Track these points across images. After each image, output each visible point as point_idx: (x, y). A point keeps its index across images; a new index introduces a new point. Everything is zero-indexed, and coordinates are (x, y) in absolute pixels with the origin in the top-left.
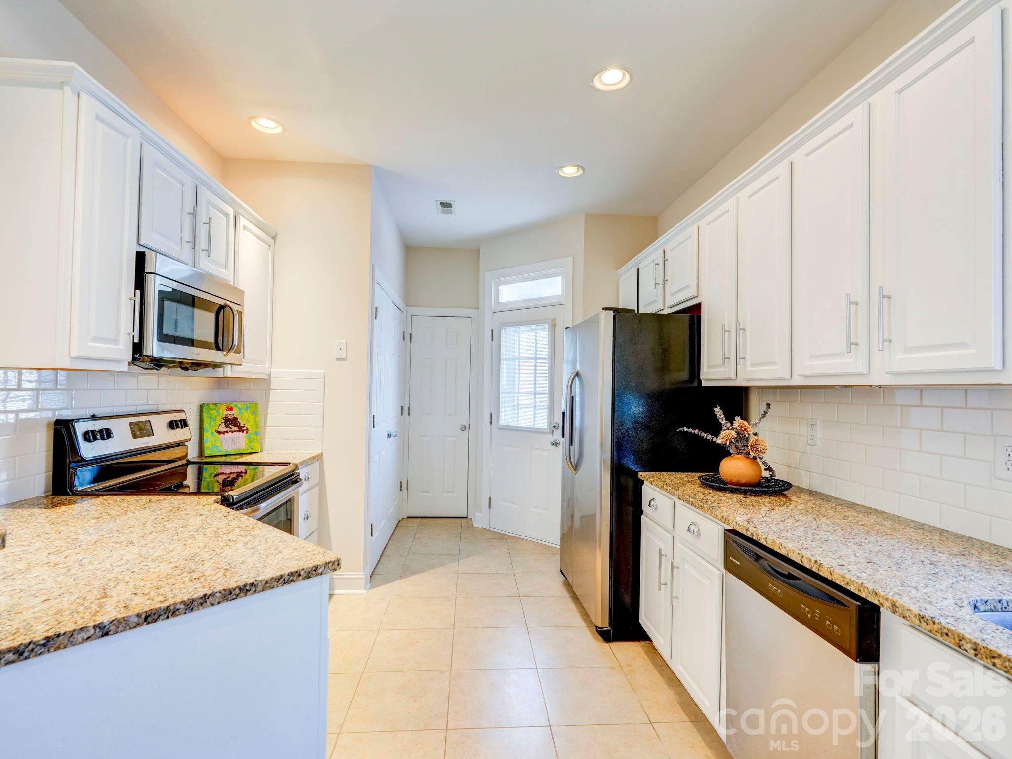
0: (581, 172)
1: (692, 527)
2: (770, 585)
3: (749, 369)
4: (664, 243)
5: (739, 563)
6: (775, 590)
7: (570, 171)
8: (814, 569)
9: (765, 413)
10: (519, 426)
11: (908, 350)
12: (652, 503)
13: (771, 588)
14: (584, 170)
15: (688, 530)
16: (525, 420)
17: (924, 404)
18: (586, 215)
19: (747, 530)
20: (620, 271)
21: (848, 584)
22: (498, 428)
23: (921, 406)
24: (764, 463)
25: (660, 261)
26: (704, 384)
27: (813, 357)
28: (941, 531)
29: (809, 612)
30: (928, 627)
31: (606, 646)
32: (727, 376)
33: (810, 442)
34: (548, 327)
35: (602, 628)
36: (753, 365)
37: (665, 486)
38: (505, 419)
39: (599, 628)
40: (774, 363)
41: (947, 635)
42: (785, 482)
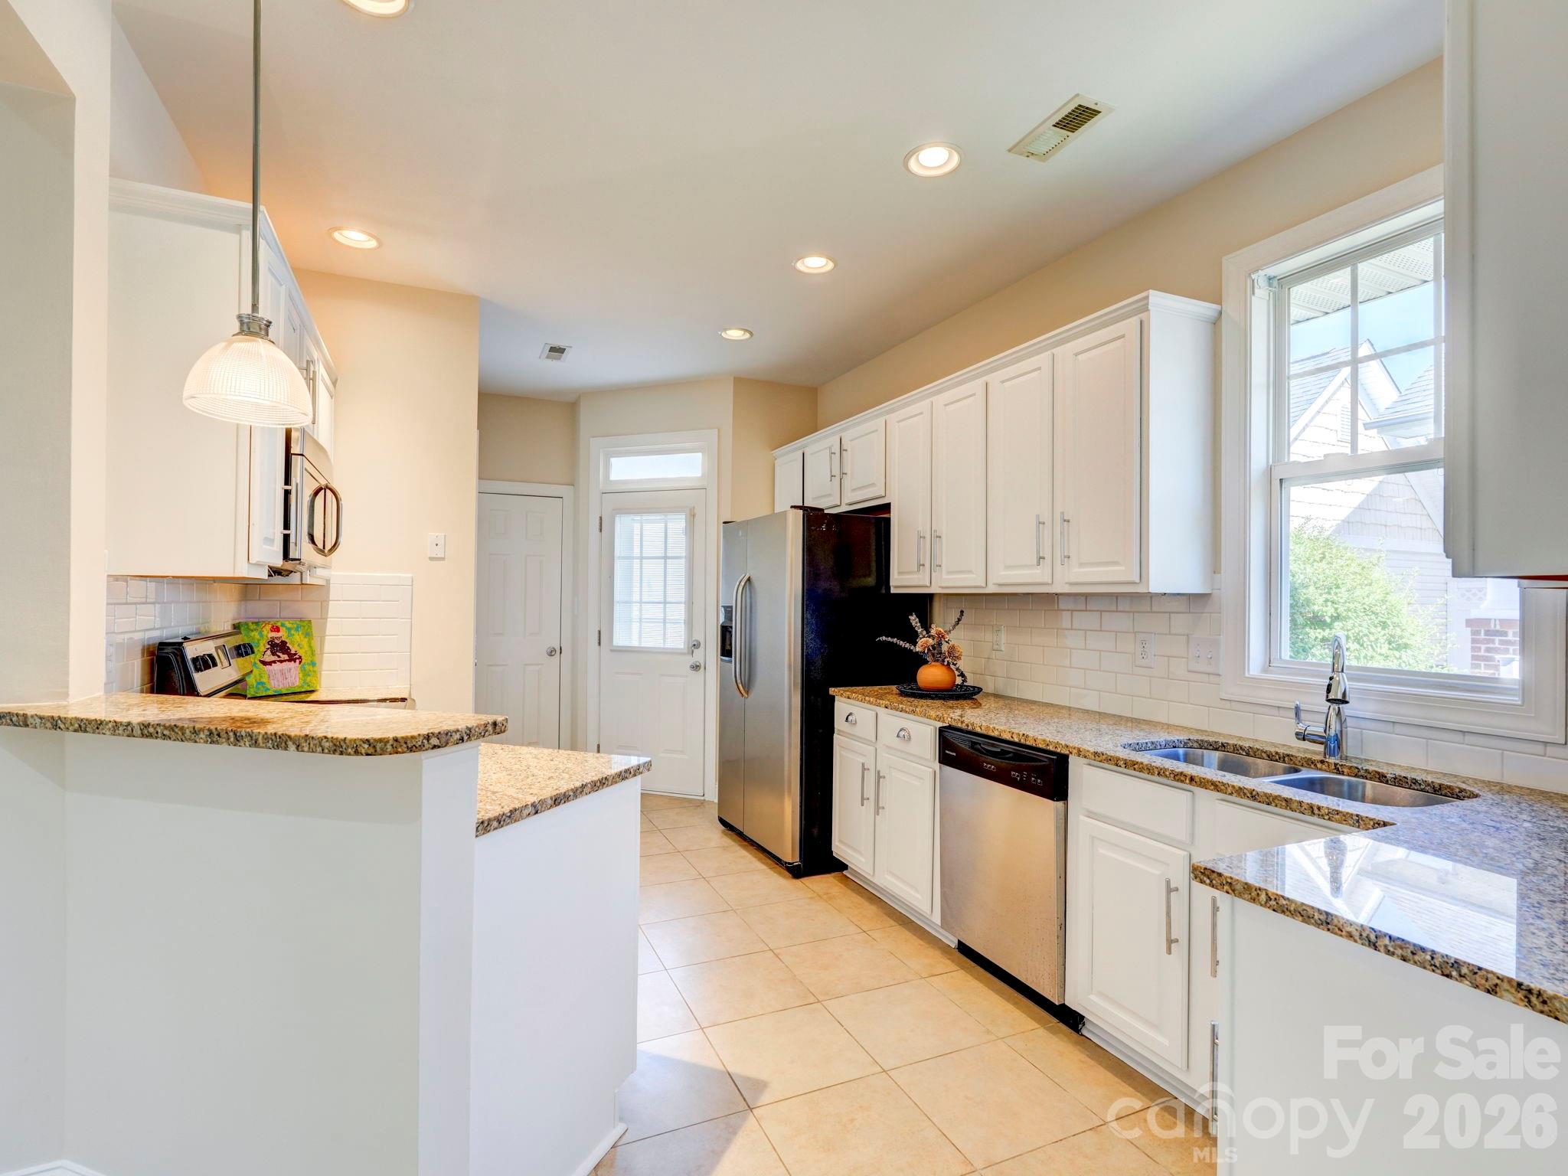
0: (747, 336)
1: (902, 733)
2: (985, 764)
3: (944, 576)
4: (842, 430)
5: (955, 754)
6: (990, 768)
7: (735, 334)
8: (1023, 741)
9: (959, 620)
10: (643, 645)
11: (1081, 565)
12: (850, 718)
13: (986, 766)
14: (751, 334)
15: (898, 736)
16: (651, 639)
17: (1088, 608)
18: (735, 378)
19: (962, 722)
20: (777, 452)
21: (1048, 745)
22: (611, 650)
23: (1086, 611)
24: (958, 669)
25: (836, 449)
26: (893, 591)
27: (1007, 567)
28: (1100, 713)
29: (1018, 776)
30: (1099, 759)
31: (798, 882)
32: (921, 583)
33: (995, 647)
34: (684, 517)
35: (793, 863)
36: (949, 573)
37: (867, 698)
38: (620, 639)
39: (789, 863)
40: (970, 572)
41: (1110, 760)
42: (974, 687)
